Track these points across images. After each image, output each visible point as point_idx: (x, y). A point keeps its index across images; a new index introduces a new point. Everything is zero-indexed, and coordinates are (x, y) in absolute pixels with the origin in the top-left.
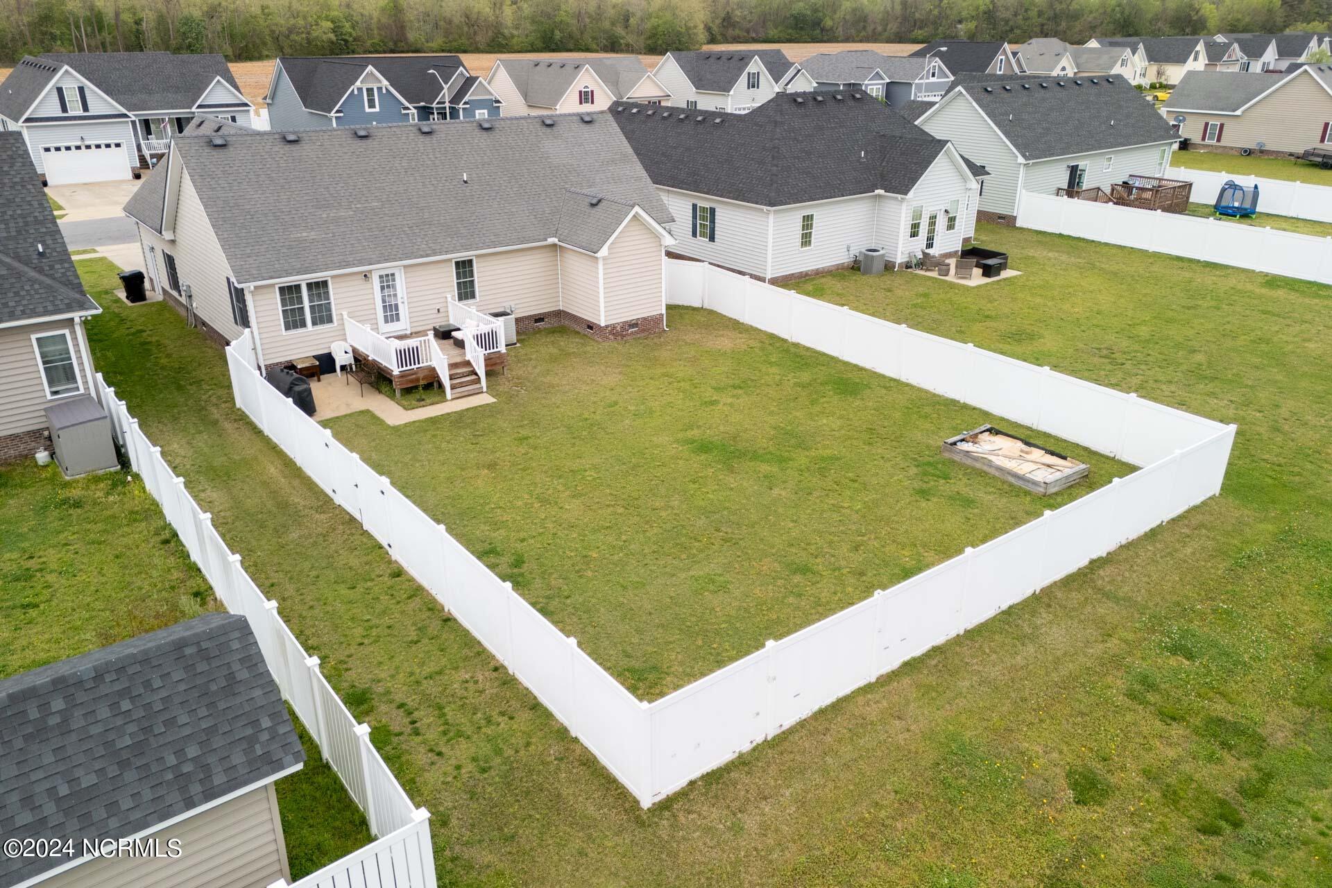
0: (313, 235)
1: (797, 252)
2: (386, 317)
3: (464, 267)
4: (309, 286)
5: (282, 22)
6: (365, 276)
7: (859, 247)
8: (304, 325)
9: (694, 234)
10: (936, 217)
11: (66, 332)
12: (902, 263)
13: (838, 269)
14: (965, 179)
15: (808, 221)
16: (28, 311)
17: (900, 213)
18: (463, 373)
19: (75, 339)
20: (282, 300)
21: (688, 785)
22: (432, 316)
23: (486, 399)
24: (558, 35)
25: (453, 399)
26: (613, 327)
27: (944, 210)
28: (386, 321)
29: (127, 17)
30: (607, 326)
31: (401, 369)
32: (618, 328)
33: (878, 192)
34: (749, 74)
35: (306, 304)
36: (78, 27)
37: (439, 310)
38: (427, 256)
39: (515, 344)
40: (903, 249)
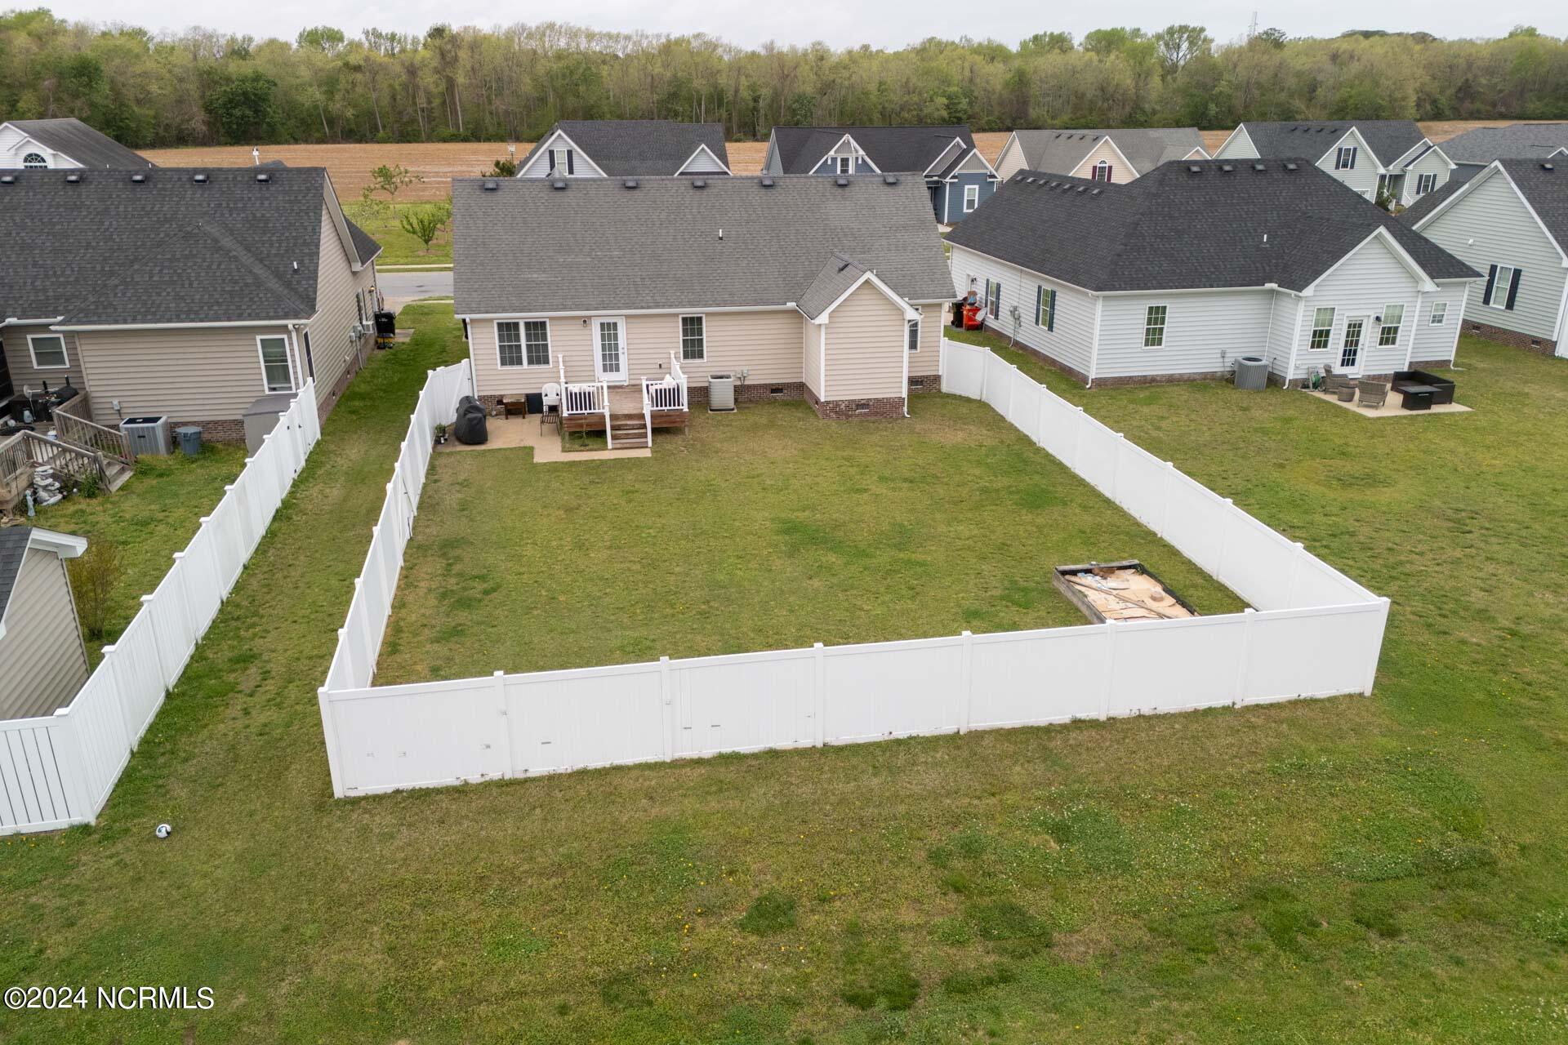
0: (542, 277)
1: (1139, 350)
2: (605, 366)
3: (692, 325)
4: (527, 325)
5: (896, 97)
6: (585, 321)
7: (1236, 353)
8: (520, 362)
9: (1037, 322)
10: (1360, 325)
11: (285, 337)
12: (1296, 380)
13: (1205, 379)
14: (1415, 279)
15: (1157, 316)
16: (253, 314)
17: (1295, 315)
18: (633, 425)
19: (291, 344)
20: (499, 335)
21: (394, 792)
22: (653, 371)
23: (646, 453)
24: (1213, 109)
25: (613, 449)
26: (837, 404)
27: (1374, 316)
28: (605, 370)
29: (745, 94)
30: (828, 403)
31: (570, 412)
32: (843, 406)
33: (1268, 286)
34: (1340, 150)
35: (523, 342)
36: (700, 105)
37: (660, 365)
38: (649, 308)
39: (733, 409)
40: (1298, 361)
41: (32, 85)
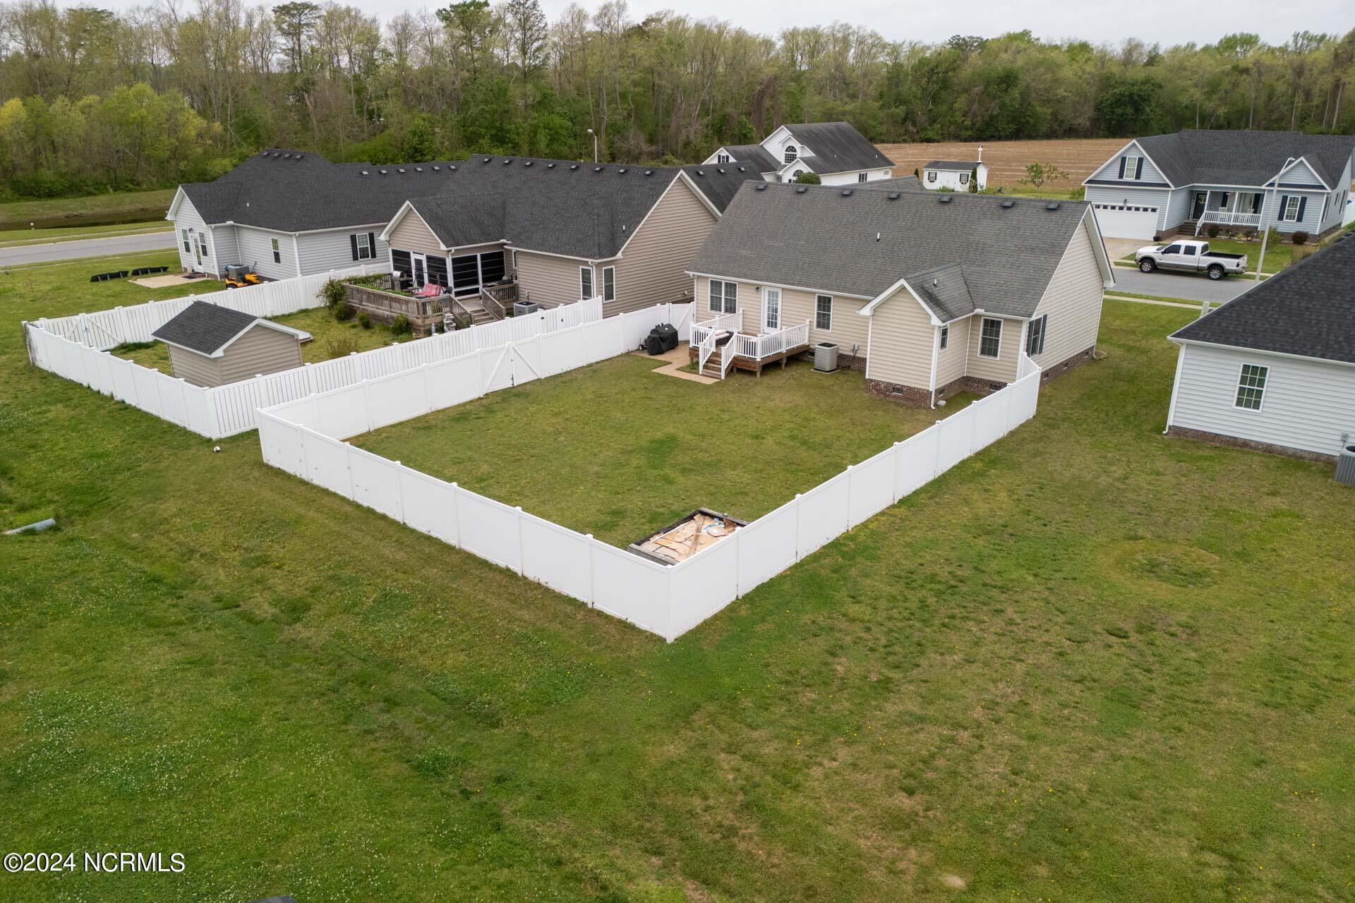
1: (1229, 408)
2: (768, 322)
3: (824, 303)
4: (727, 285)
6: (758, 288)
8: (720, 310)
11: (591, 269)
15: (1253, 376)
16: (578, 253)
20: (711, 289)
26: (877, 383)
30: (871, 381)
32: (882, 386)
35: (723, 296)
38: (794, 285)
39: (828, 372)
41: (966, 91)
